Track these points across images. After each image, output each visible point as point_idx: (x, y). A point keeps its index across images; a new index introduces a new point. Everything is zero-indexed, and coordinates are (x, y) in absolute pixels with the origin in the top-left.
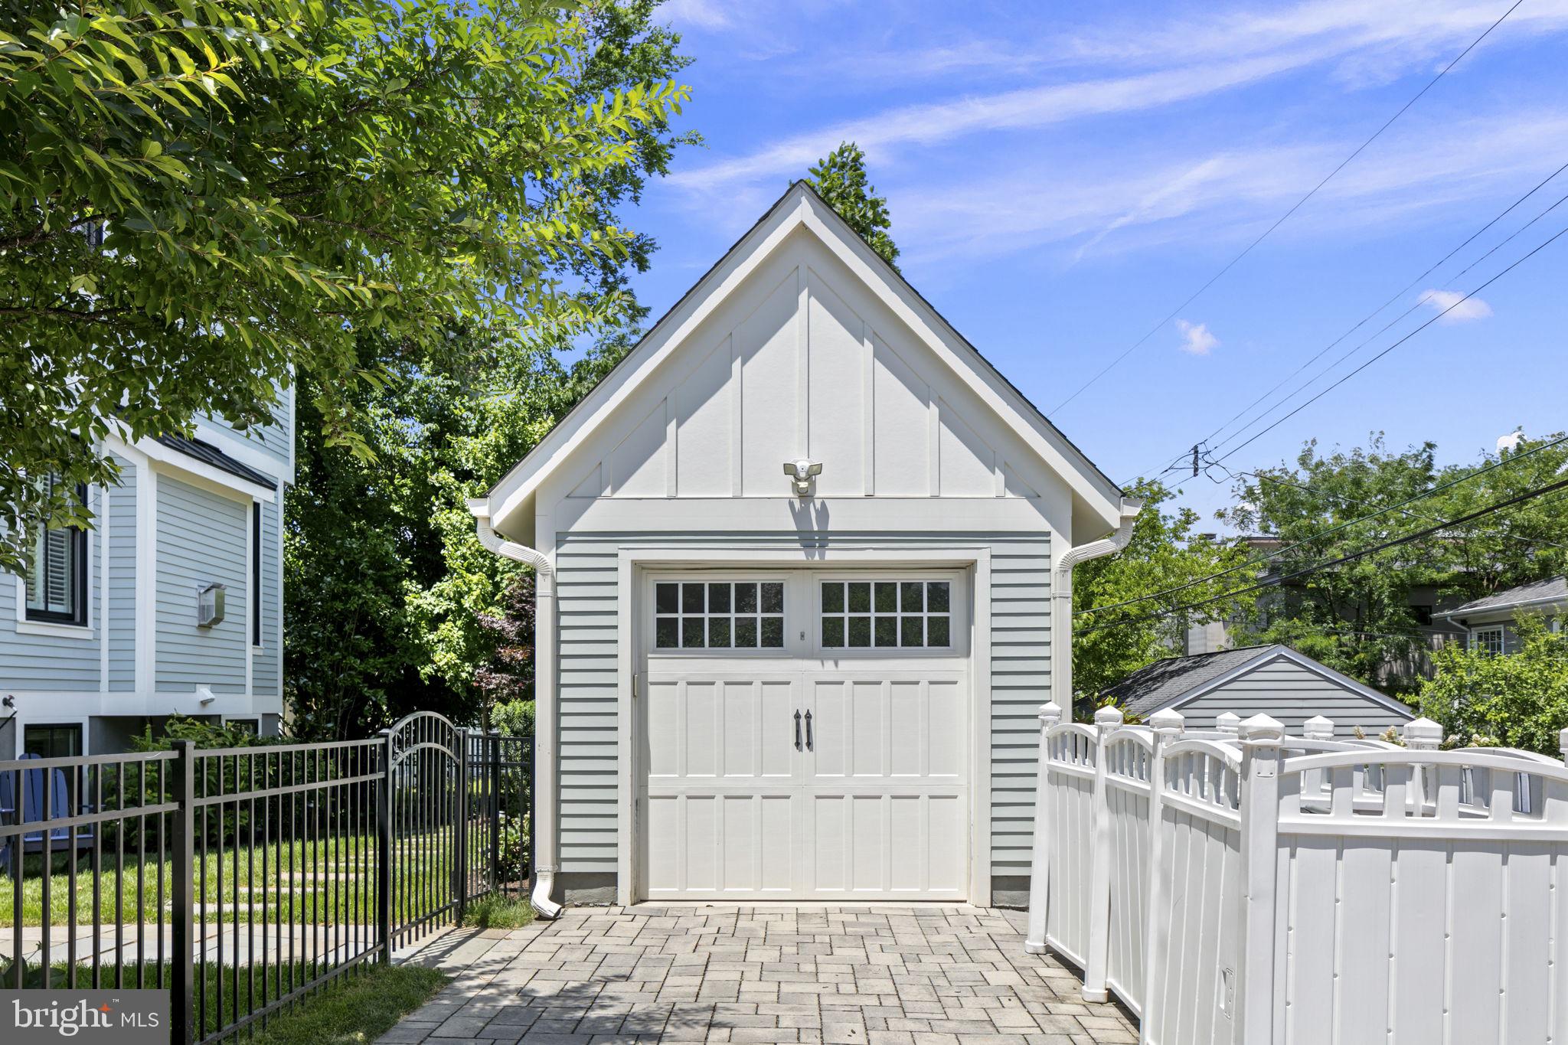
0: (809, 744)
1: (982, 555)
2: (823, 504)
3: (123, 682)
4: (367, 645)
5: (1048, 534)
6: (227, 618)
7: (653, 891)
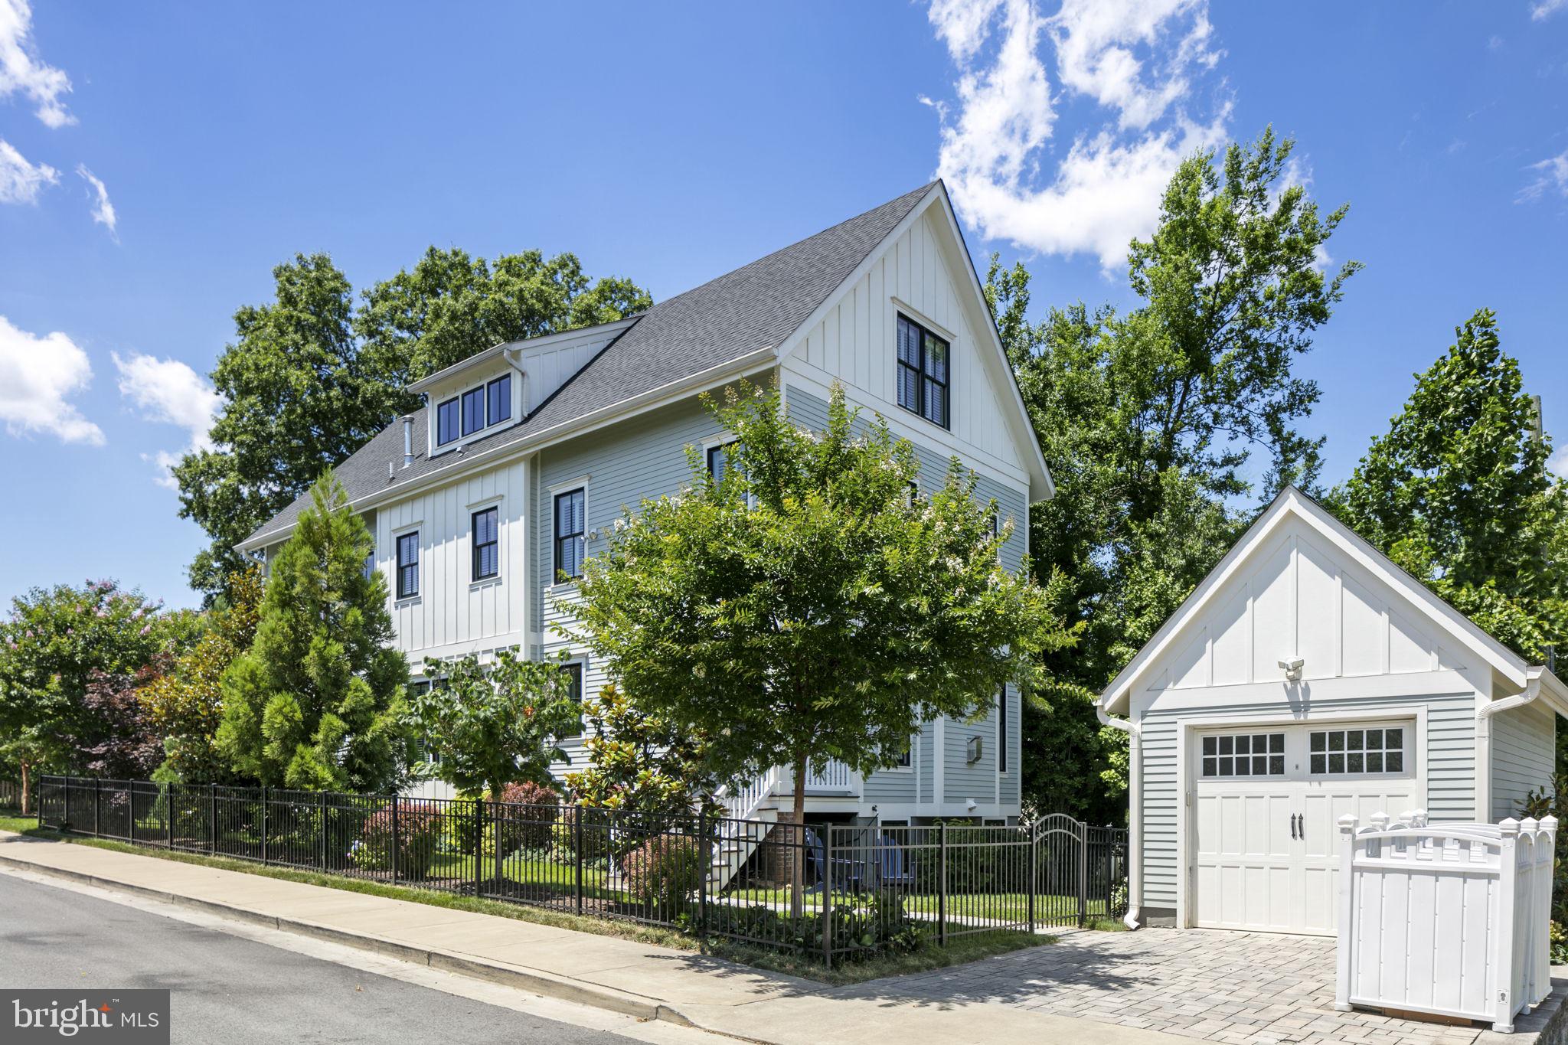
0: (1301, 835)
1: (1421, 711)
2: (1306, 684)
3: (928, 798)
4: (1075, 767)
5: (1473, 693)
6: (983, 756)
7: (1201, 923)
